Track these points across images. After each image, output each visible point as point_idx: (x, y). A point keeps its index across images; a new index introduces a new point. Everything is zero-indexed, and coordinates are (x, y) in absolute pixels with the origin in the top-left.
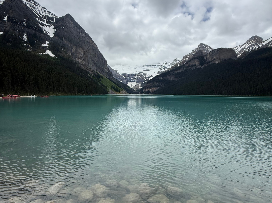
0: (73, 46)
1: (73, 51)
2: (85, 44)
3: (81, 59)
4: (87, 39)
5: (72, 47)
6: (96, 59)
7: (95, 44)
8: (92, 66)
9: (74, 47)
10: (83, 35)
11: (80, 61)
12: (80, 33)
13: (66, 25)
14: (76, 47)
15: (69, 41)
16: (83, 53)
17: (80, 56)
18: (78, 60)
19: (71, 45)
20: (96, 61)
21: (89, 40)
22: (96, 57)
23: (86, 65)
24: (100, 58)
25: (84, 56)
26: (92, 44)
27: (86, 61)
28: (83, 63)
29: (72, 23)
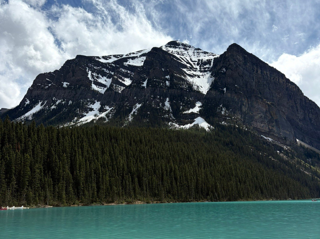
0: (243, 99)
1: (244, 109)
2: (269, 89)
3: (262, 122)
4: (274, 79)
5: (242, 101)
6: (300, 115)
7: (293, 84)
8: (288, 132)
9: (246, 101)
10: (265, 72)
11: (259, 125)
12: (257, 71)
13: (228, 66)
14: (249, 100)
15: (236, 93)
16: (265, 110)
17: (259, 115)
18: (256, 126)
19: (239, 99)
20: (300, 120)
21: (279, 80)
22: (297, 110)
23: (274, 132)
24: (310, 111)
25: (268, 115)
26: (287, 85)
27: (274, 124)
28: (268, 130)
29: (241, 57)
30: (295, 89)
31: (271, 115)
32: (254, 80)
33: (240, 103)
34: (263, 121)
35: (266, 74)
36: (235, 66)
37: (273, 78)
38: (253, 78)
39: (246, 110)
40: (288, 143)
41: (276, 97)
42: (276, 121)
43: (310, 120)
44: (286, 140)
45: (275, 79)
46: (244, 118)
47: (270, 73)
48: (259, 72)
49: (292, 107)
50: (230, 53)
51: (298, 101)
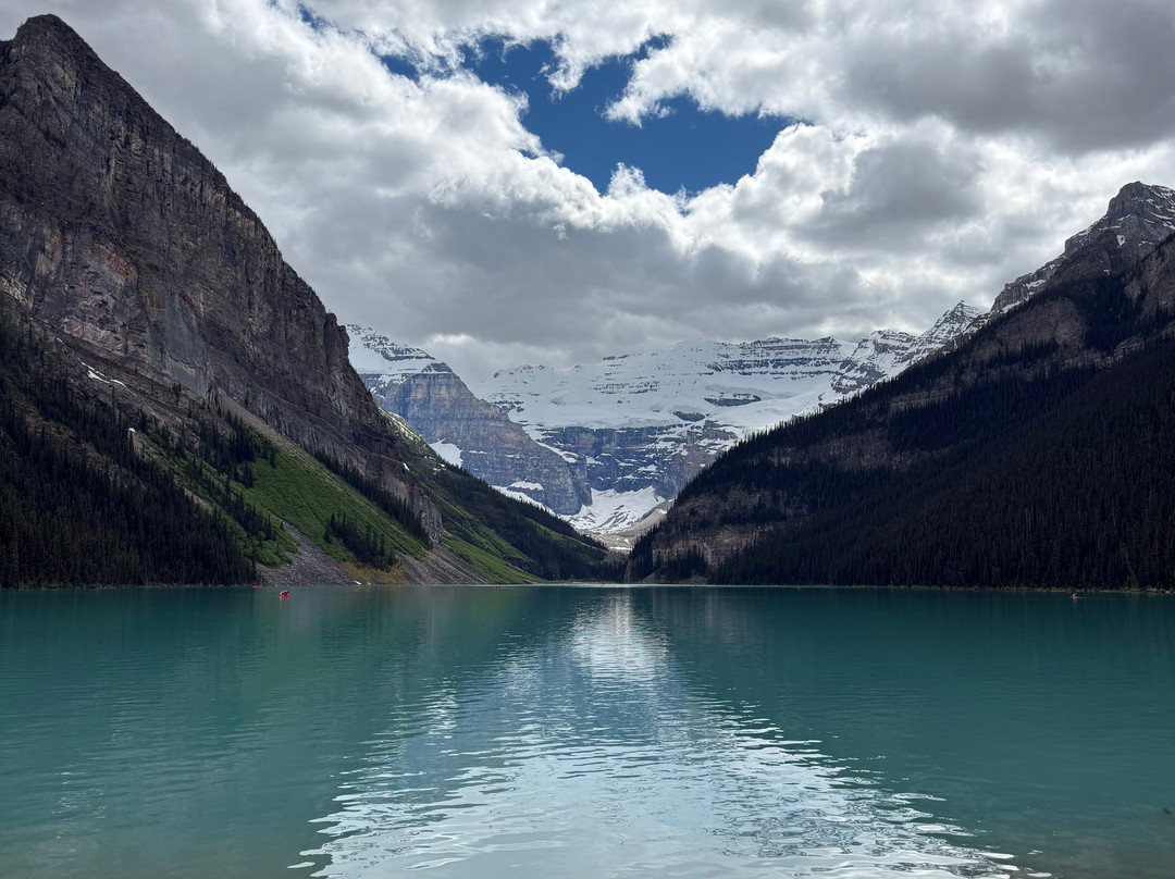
0: (46, 231)
1: (43, 266)
2: (162, 215)
3: (103, 323)
4: (185, 183)
5: (37, 235)
6: (258, 321)
7: (249, 213)
8: (191, 371)
9: (56, 239)
10: (157, 152)
11: (93, 334)
12: (127, 143)
13: (13, 92)
14: (69, 237)
16: (120, 281)
17: (98, 297)
18: (78, 332)
19: (30, 227)
20: (255, 339)
21: (201, 190)
22: (250, 304)
23: (141, 362)
24: (294, 313)
25: (131, 302)
26: (228, 215)
27: (147, 335)
28: (120, 354)
29: (73, 73)
30: (252, 234)
31: (142, 306)
32: (109, 170)
33: (30, 241)
34: (108, 321)
35: (157, 159)
36: (38, 100)
37: (181, 179)
38: (108, 160)
39: (51, 272)
40: (184, 404)
41: (183, 248)
42: (156, 327)
43: (290, 341)
44: (178, 395)
45: (189, 185)
46: (39, 300)
47: (175, 160)
48: (133, 146)
49: (234, 291)
50: (28, 44)
51: (257, 274)
